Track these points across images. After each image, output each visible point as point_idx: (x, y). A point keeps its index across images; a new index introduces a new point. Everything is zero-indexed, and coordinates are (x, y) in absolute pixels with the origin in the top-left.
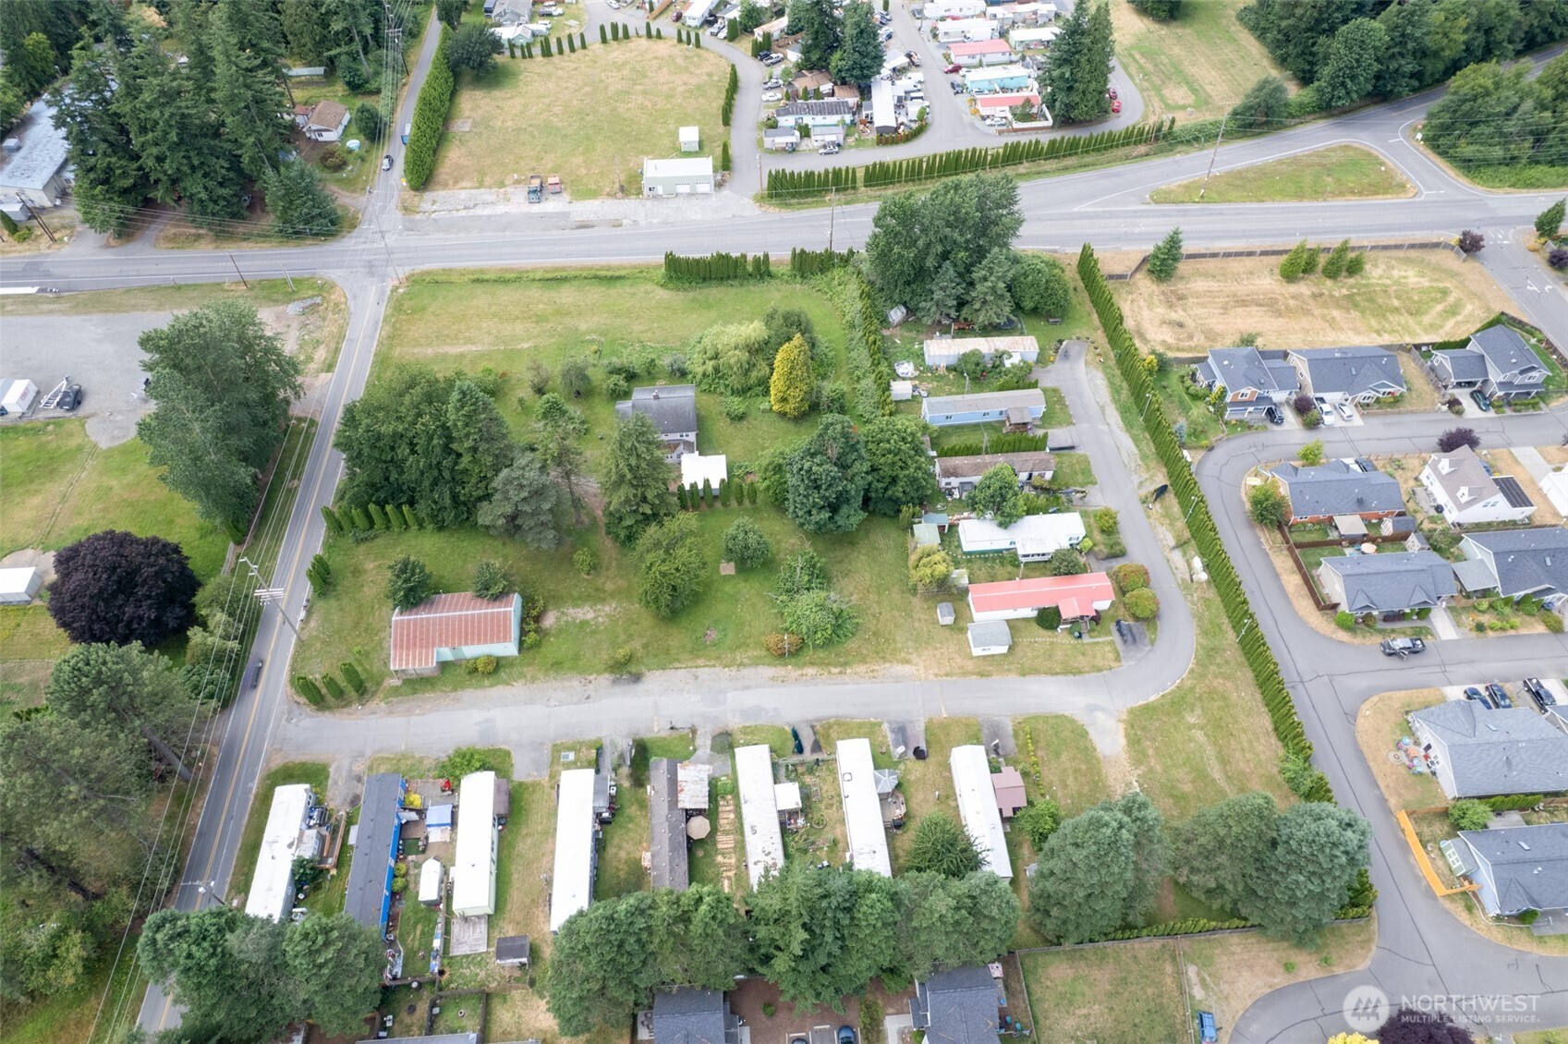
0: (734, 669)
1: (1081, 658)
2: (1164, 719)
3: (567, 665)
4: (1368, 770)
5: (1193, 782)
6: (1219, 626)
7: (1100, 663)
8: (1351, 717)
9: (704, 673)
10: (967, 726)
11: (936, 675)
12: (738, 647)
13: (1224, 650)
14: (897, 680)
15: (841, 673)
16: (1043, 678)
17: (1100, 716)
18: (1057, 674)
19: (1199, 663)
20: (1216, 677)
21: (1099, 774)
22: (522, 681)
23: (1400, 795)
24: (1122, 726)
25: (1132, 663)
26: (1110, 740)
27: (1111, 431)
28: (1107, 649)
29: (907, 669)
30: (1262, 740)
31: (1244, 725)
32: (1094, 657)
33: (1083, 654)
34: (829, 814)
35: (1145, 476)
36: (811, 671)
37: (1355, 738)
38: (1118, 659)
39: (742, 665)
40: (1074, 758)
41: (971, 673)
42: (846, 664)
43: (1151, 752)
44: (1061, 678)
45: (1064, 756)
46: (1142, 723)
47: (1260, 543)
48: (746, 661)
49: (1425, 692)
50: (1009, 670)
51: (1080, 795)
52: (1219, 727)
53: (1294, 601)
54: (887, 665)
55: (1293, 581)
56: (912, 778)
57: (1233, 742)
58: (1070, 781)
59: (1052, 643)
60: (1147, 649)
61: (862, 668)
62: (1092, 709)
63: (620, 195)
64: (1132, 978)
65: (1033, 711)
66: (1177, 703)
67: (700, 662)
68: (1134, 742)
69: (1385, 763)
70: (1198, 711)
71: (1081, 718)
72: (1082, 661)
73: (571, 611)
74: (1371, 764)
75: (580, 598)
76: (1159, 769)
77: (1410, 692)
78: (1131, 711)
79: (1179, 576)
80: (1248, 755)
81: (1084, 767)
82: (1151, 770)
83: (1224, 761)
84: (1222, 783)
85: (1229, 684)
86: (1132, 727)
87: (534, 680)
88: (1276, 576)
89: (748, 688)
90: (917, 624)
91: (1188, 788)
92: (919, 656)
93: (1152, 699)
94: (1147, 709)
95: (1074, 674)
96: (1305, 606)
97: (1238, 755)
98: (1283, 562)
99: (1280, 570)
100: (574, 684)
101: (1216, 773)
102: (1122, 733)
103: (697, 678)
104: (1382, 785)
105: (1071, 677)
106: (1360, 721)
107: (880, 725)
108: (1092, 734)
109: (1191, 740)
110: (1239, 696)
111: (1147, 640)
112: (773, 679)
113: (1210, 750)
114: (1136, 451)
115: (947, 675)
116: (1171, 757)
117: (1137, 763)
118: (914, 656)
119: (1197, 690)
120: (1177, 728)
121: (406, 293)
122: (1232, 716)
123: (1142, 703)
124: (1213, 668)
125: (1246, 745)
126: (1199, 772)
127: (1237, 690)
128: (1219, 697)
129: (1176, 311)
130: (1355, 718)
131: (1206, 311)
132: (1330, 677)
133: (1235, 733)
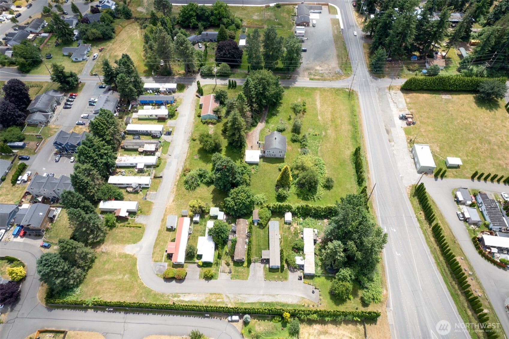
0: (184, 161)
1: (159, 250)
2: (130, 268)
3: (196, 129)
4: (86, 330)
5: (107, 269)
7: (155, 255)
8: (105, 334)
9: (185, 155)
10: (148, 212)
11: (166, 208)
12: (191, 163)
14: (168, 198)
15: (175, 185)
16: (156, 237)
17: (138, 249)
18: (156, 241)
19: (145, 288)
20: (138, 291)
21: (120, 243)
22: (194, 121)
23: (73, 337)
24: (132, 254)
25: (152, 265)
26: (129, 249)
27: (260, 295)
28: (160, 259)
29: (172, 199)
30: (111, 297)
31: (118, 293)
32: (158, 254)
33: (160, 251)
35: (232, 301)
36: (178, 178)
37: (98, 332)
38: (155, 261)
39: (185, 163)
40: (128, 238)
41: (164, 217)
42: (177, 186)
43: (121, 260)
44: (154, 241)
45: (129, 235)
46: (132, 261)
50: (162, 227)
51: (117, 236)
52: (121, 285)
53: (157, 336)
54: (174, 196)
57: (114, 287)
58: (122, 234)
60: (155, 272)
61: (175, 190)
62: (141, 247)
63: (409, 141)
64: (67, 233)
65: (146, 231)
66: (133, 272)
67: (189, 154)
68: (126, 256)
69: (85, 338)
70: (128, 280)
71: (139, 243)
72: (158, 250)
73: (212, 129)
74: (87, 332)
75: (216, 131)
76: (115, 260)
78: (136, 259)
79: (182, 295)
80: (108, 290)
81: (124, 239)
82: (116, 258)
83: (110, 281)
84: (103, 277)
85: (133, 294)
86: (131, 257)
87: (194, 123)
88: (170, 334)
89: (178, 163)
91: (106, 267)
92: (174, 204)
93: (138, 267)
94: (135, 264)
97: (110, 286)
100: (190, 130)
101: (107, 277)
102: (130, 253)
103: (184, 153)
104: (79, 332)
105: (154, 245)
107: (156, 191)
108: (133, 245)
109: (120, 273)
110: (128, 296)
111: (159, 273)
112: (178, 169)
113: (115, 278)
114: (246, 302)
115: (166, 210)
116: (117, 265)
117: (119, 255)
118: (175, 203)
119: (135, 283)
120: (125, 271)
121: (346, 91)
122: (122, 290)
123: (138, 263)
124: (141, 291)
125: (112, 291)
126: (110, 272)
127: (131, 297)
128: (129, 289)
130: (104, 336)
132: (123, 335)
133: (117, 289)
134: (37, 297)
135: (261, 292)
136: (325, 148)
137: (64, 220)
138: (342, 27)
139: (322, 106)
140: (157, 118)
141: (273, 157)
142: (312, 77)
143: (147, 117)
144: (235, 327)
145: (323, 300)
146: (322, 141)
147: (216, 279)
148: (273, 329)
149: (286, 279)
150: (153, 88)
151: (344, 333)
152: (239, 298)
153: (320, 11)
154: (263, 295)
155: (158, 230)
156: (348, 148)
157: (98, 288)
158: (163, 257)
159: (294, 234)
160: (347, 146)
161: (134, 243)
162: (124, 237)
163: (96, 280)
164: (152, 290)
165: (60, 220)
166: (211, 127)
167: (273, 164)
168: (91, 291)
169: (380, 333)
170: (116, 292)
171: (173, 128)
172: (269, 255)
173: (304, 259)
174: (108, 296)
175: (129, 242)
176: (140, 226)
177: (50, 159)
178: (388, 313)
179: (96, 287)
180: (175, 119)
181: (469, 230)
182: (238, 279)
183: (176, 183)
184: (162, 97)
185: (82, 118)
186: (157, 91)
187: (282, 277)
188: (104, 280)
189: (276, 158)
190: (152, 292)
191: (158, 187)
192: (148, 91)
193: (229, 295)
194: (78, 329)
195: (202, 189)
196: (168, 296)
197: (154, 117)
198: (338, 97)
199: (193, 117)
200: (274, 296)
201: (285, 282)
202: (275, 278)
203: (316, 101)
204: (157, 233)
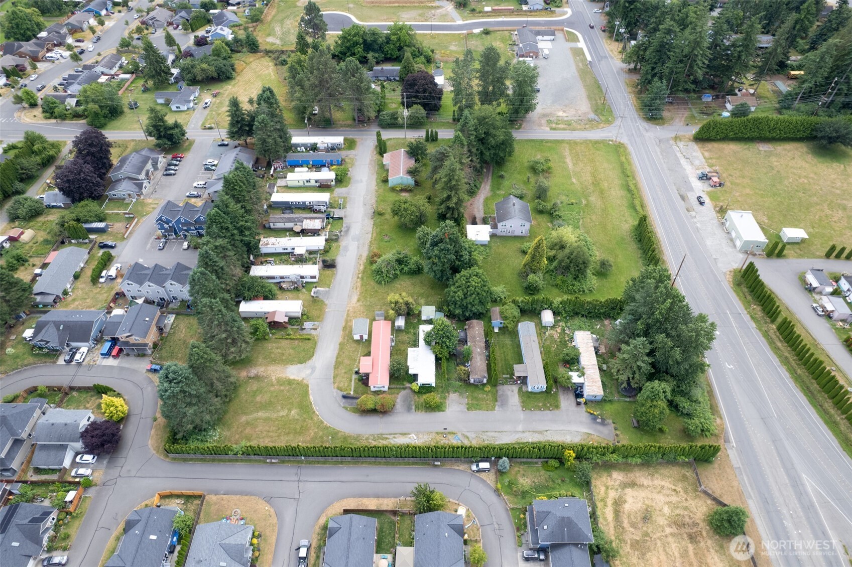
0: (369, 244)
1: (343, 371)
2: (298, 400)
3: (381, 198)
4: (235, 493)
5: (261, 402)
7: (338, 379)
8: (269, 499)
9: (369, 235)
10: (318, 317)
11: (348, 311)
12: (379, 245)
14: (350, 296)
15: (358, 277)
16: (336, 352)
17: (308, 371)
18: (337, 358)
19: (327, 428)
20: (315, 433)
21: (278, 363)
22: (377, 188)
23: (215, 504)
24: (300, 379)
25: (335, 394)
26: (294, 372)
27: (518, 432)
28: (346, 385)
29: (355, 299)
30: (271, 444)
31: (282, 438)
32: (342, 377)
33: (345, 373)
35: (474, 442)
36: (362, 268)
37: (255, 495)
39: (370, 246)
40: (290, 355)
41: (346, 324)
42: (362, 279)
43: (282, 388)
44: (334, 359)
45: (292, 351)
46: (301, 388)
47: (406, 496)
48: (372, 248)
49: (270, 556)
51: (271, 353)
52: (285, 425)
53: (356, 500)
54: (358, 293)
55: (371, 504)
57: (274, 428)
58: (279, 350)
60: (342, 404)
61: (359, 284)
62: (313, 369)
63: (718, 209)
65: (319, 345)
66: (305, 407)
67: (374, 235)
68: (290, 382)
69: (235, 505)
70: (297, 417)
71: (310, 363)
72: (341, 371)
74: (238, 497)
76: (272, 389)
77: (274, 546)
78: (307, 386)
81: (284, 358)
82: (272, 385)
83: (267, 420)
84: (255, 415)
85: (309, 438)
86: (298, 384)
87: (377, 191)
88: (377, 496)
89: (358, 248)
91: (258, 399)
92: (360, 305)
93: (311, 397)
94: (306, 393)
96: (351, 504)
97: (267, 428)
98: (387, 504)
99: (382, 499)
100: (372, 201)
101: (261, 414)
102: (296, 378)
103: (367, 233)
104: (225, 497)
105: (334, 365)
106: (264, 504)
107: (329, 287)
108: (299, 366)
109: (282, 408)
111: (347, 406)
112: (361, 256)
113: (274, 415)
114: (497, 443)
115: (348, 314)
116: (276, 396)
117: (279, 380)
118: (361, 303)
119: (310, 421)
120: (292, 403)
121: (609, 144)
123: (310, 392)
124: (321, 433)
126: (265, 406)
127: (305, 442)
128: (302, 431)
129: (670, 526)
130: (267, 502)
131: (677, 554)
132: (298, 500)
133: (280, 431)
134: (150, 446)
135: (520, 428)
136: (589, 221)
137: (181, 332)
138: (589, 58)
139: (574, 165)
140: (317, 184)
141: (510, 234)
142: (554, 126)
143: (301, 184)
144: (484, 481)
145: (621, 436)
146: (584, 212)
147: (443, 411)
148: (547, 481)
149: (557, 407)
150: (307, 144)
151: (663, 483)
152: (485, 437)
153: (552, 37)
154: (524, 432)
156: (626, 221)
157: (248, 430)
158: (351, 381)
159: (560, 342)
160: (624, 219)
161: (302, 363)
162: (283, 354)
163: (244, 419)
164: (339, 432)
165: (174, 333)
169: (721, 480)
170: (279, 436)
171: (345, 198)
172: (526, 370)
173: (583, 374)
174: (266, 442)
175: (293, 361)
176: (309, 337)
177: (149, 246)
178: (729, 452)
179: (245, 429)
180: (346, 187)
181: (836, 329)
182: (480, 409)
183: (360, 276)
184: (321, 156)
185: (195, 187)
186: (314, 148)
187: (551, 405)
188: (256, 419)
189: (515, 237)
190: (340, 434)
191: (331, 282)
192: (299, 148)
193: (468, 434)
194: (222, 492)
195: (402, 283)
196: (367, 439)
197: (313, 183)
198: (597, 152)
199: (374, 183)
200: (541, 432)
201: (556, 412)
202: (539, 406)
203: (564, 157)
204: (337, 347)
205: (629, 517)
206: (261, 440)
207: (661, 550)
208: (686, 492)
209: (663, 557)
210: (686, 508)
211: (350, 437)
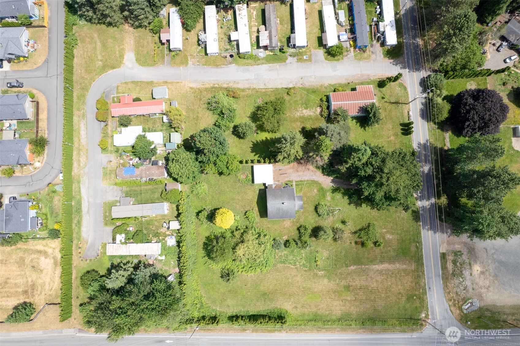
0: (252, 88)
2: (109, 64)
3: (311, 91)
4: (49, 43)
5: (107, 42)
6: (78, 98)
7: (125, 85)
8: (47, 61)
9: (262, 86)
10: (174, 63)
11: (182, 82)
12: (250, 96)
13: (80, 88)
14: (195, 81)
15: (215, 84)
16: (145, 80)
17: (130, 66)
18: (140, 82)
19: (90, 84)
20: (87, 79)
21: (136, 46)
22: (326, 85)
23: (43, 34)
24: (124, 62)
25: (113, 85)
26: (129, 57)
27: (88, 198)
28: (120, 91)
29: (194, 85)
30: (80, 55)
31: (83, 60)
32: (126, 88)
33: (129, 89)
34: (223, 36)
36: (225, 85)
37: (49, 53)
38: (118, 87)
39: (249, 89)
40: (142, 52)
41: (169, 83)
42: (212, 88)
43: (117, 53)
44: (139, 80)
45: (145, 52)
46: (117, 64)
47: (48, 134)
48: (247, 91)
50: (156, 84)
51: (144, 39)
52: (92, 60)
54: (198, 87)
55: (43, 116)
56: (195, 46)
57: (89, 55)
58: (146, 44)
59: (139, 94)
60: (106, 90)
61: (207, 86)
62: (132, 68)
65: (151, 68)
66: (103, 69)
67: (264, 90)
68: (122, 56)
70: (97, 66)
71: (136, 65)
72: (130, 86)
73: (312, 114)
74: (47, 45)
75: (309, 119)
76: (117, 47)
77: (22, 69)
78: (119, 67)
79: (85, 121)
80: (86, 50)
81: (140, 48)
82: (119, 46)
83: (95, 49)
84: (98, 41)
85: (83, 75)
86: (121, 61)
87: (321, 86)
88: (48, 119)
89: (247, 80)
90: (185, 103)
91: (110, 40)
93: (111, 71)
94: (114, 68)
95: (135, 81)
96: (43, 105)
97: (90, 50)
98: (43, 124)
99: (46, 121)
100: (307, 84)
101: (99, 44)
102: (125, 60)
103: (265, 84)
104: (47, 38)
105: (136, 80)
106: (44, 60)
108: (134, 59)
109: (103, 56)
110: (81, 70)
111: (105, 94)
112: (238, 83)
113: (98, 52)
114: (81, 185)
115: (178, 82)
116: (111, 50)
117: (123, 49)
118: (188, 90)
119: (94, 74)
120: (106, 60)
121: (420, 312)
122: (86, 64)
123: (115, 70)
124: (86, 82)
125: (86, 53)
126: (104, 45)
127: (81, 73)
128: (88, 71)
129: (32, 281)
130: (45, 61)
131: (17, 281)
132: (46, 77)
133: (88, 58)
135: (91, 200)
136: (293, 274)
139: (380, 272)
142: (450, 258)
144: (56, 177)
145: (86, 263)
146: (306, 271)
147: (102, 153)
148: (55, 213)
149: (106, 225)
151: (56, 283)
152: (85, 178)
154: (88, 202)
155: (152, 80)
156: (296, 307)
157: (88, 40)
158: (123, 93)
159: (157, 233)
160: (299, 306)
161: (136, 60)
163: (96, 35)
164: (88, 92)
166: (316, 110)
167: (257, 203)
168: (84, 35)
169: (54, 319)
170: (84, 58)
171: (310, 60)
172: (124, 205)
173: (122, 243)
174: (81, 52)
175: (138, 54)
178: (72, 330)
179: (89, 38)
180: (326, 59)
182: (103, 175)
183: (216, 85)
186: (379, 20)
187: (107, 220)
188: (95, 43)
191: (209, 65)
192: (378, 7)
194: (50, 36)
195: (210, 117)
196: (84, 109)
198: (404, 299)
199: (333, 82)
201: (102, 224)
202: (106, 213)
204: (150, 80)
205: (38, 259)
206: (82, 49)
207: (19, 273)
208: (50, 295)
209: (16, 273)
210: (41, 293)
211: (85, 99)
